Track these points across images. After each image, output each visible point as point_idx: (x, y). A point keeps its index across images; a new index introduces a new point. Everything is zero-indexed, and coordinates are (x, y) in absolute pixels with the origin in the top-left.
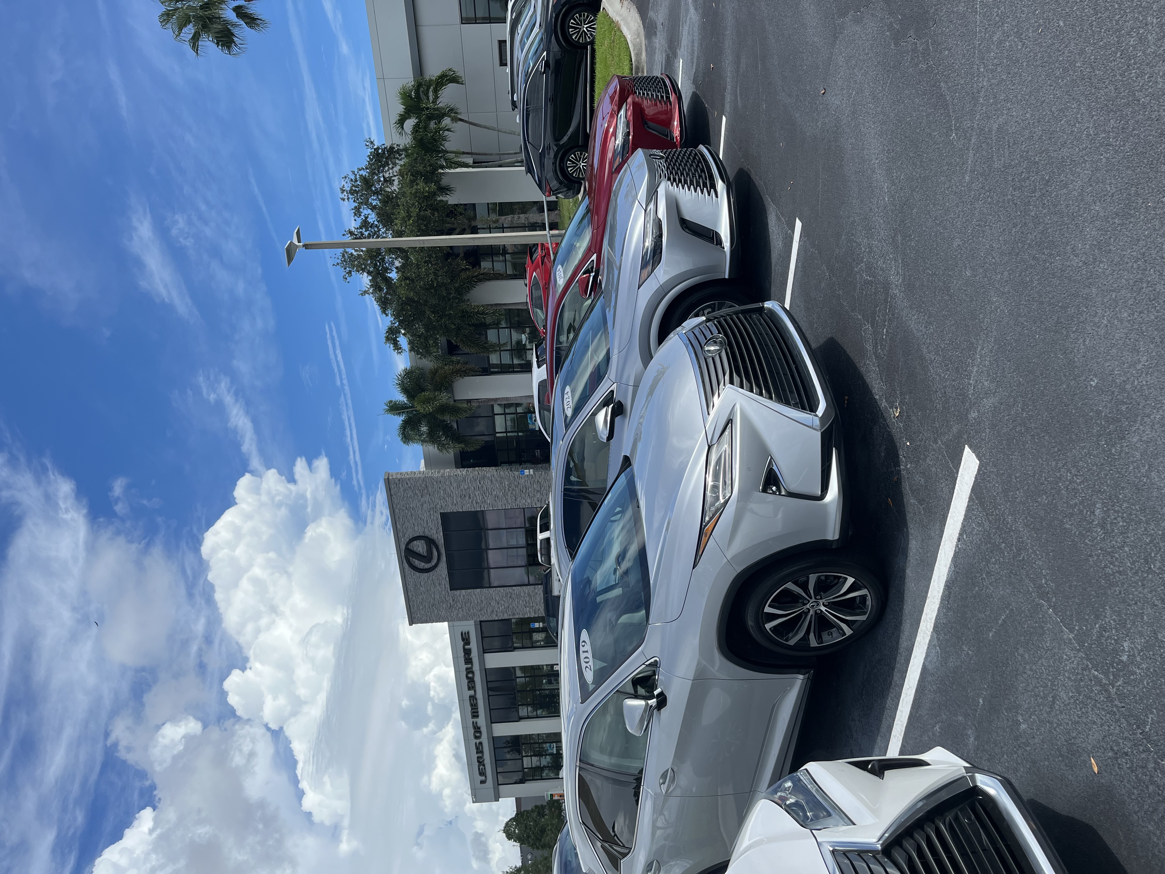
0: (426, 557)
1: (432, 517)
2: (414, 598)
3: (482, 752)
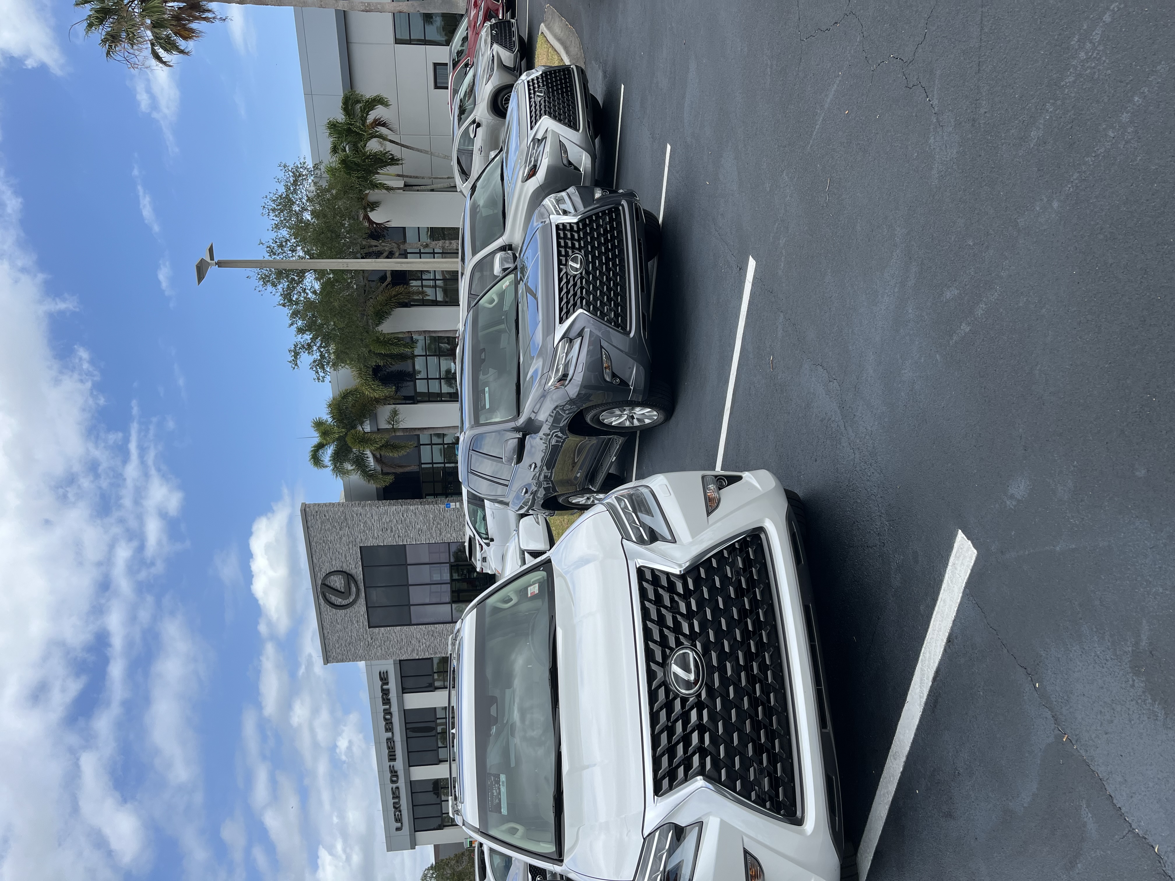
0: (343, 593)
1: (351, 551)
2: (330, 635)
3: (398, 797)
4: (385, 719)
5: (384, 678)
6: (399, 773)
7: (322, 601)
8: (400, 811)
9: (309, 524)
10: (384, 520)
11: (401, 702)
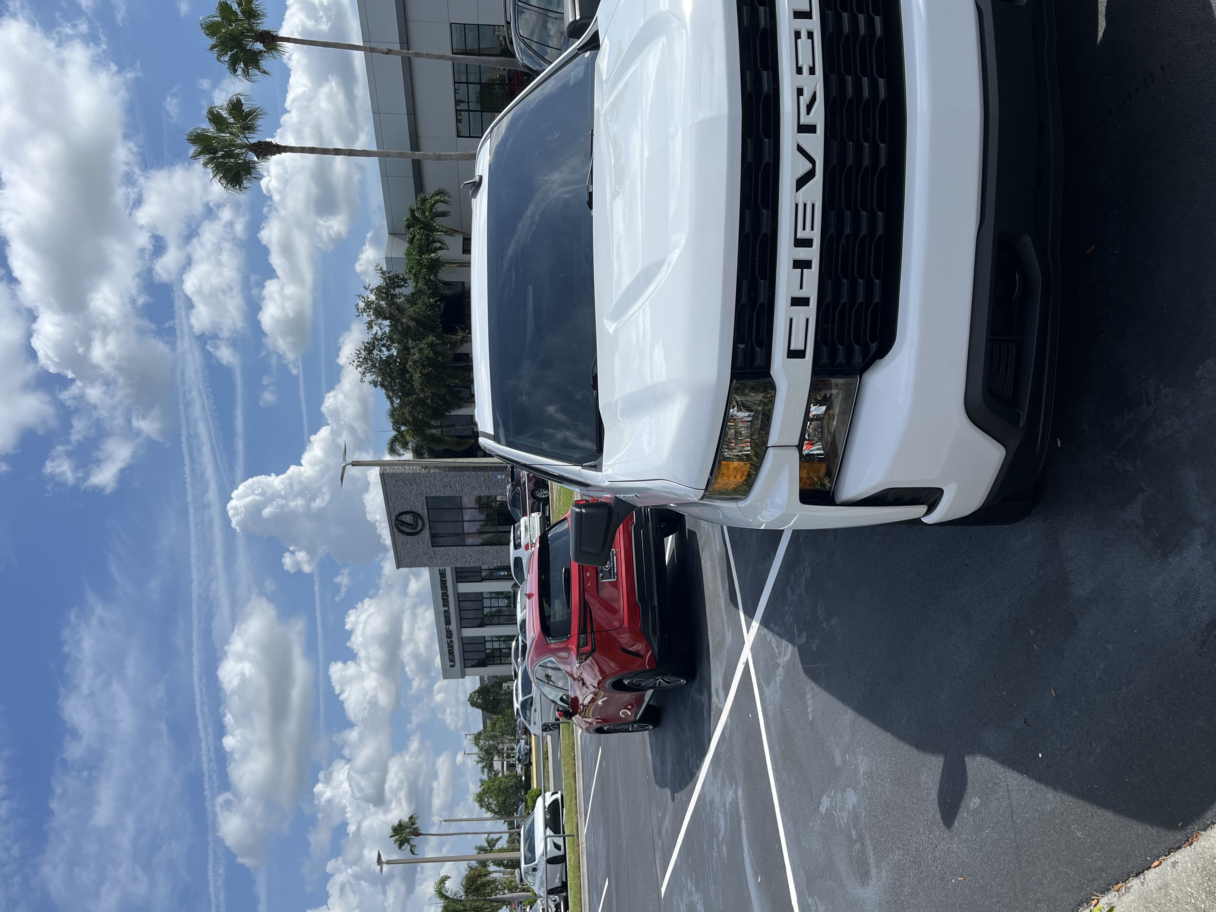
0: (412, 525)
1: (419, 499)
2: (401, 551)
3: (452, 647)
4: (443, 599)
5: (443, 574)
6: (453, 632)
7: (395, 529)
8: (454, 655)
9: (386, 482)
10: (445, 480)
11: (455, 588)
